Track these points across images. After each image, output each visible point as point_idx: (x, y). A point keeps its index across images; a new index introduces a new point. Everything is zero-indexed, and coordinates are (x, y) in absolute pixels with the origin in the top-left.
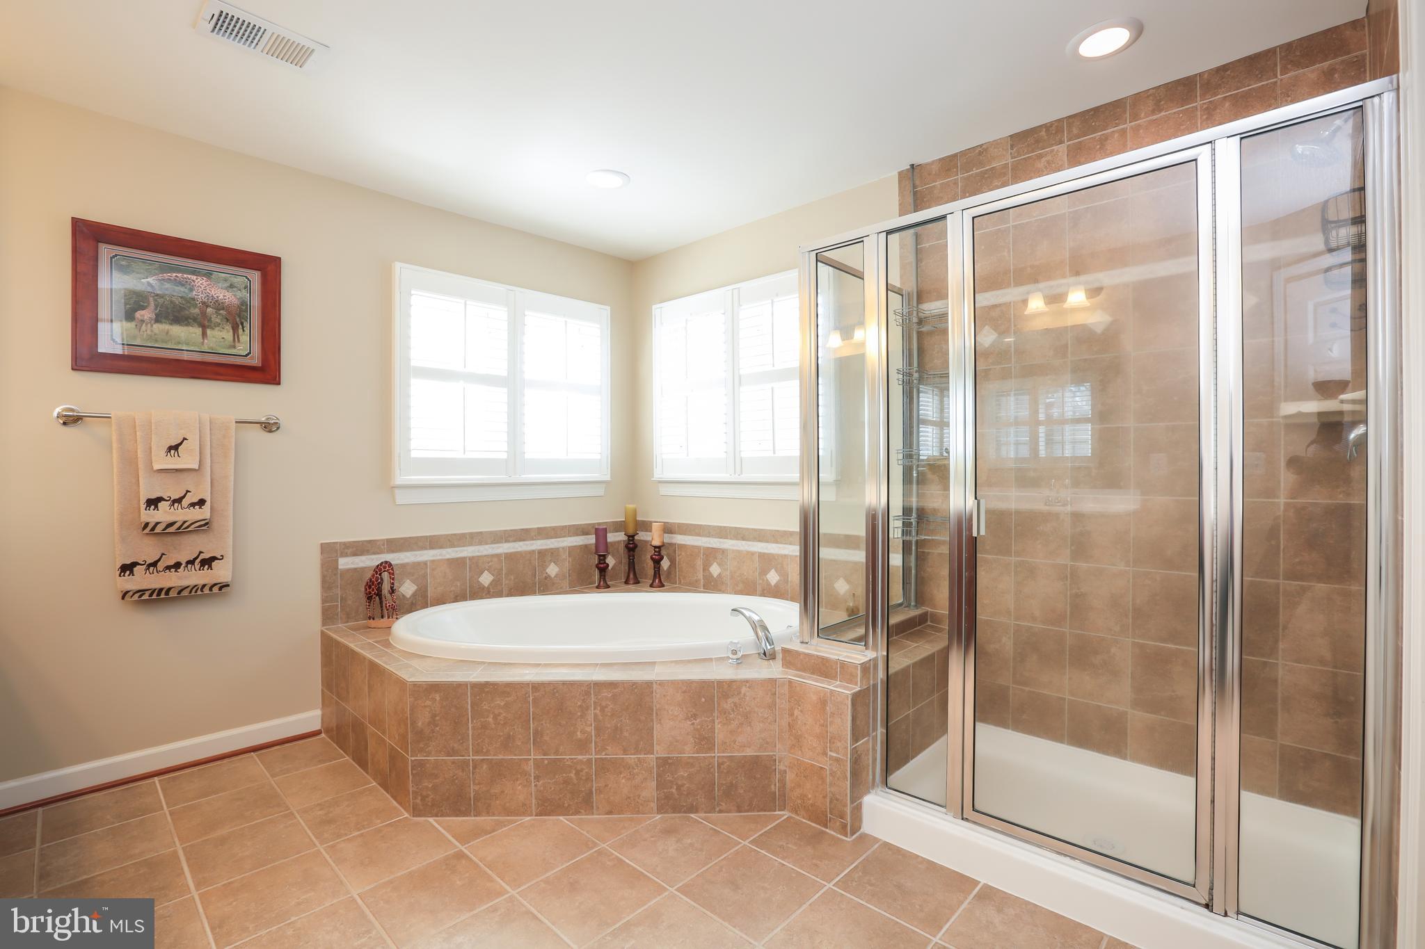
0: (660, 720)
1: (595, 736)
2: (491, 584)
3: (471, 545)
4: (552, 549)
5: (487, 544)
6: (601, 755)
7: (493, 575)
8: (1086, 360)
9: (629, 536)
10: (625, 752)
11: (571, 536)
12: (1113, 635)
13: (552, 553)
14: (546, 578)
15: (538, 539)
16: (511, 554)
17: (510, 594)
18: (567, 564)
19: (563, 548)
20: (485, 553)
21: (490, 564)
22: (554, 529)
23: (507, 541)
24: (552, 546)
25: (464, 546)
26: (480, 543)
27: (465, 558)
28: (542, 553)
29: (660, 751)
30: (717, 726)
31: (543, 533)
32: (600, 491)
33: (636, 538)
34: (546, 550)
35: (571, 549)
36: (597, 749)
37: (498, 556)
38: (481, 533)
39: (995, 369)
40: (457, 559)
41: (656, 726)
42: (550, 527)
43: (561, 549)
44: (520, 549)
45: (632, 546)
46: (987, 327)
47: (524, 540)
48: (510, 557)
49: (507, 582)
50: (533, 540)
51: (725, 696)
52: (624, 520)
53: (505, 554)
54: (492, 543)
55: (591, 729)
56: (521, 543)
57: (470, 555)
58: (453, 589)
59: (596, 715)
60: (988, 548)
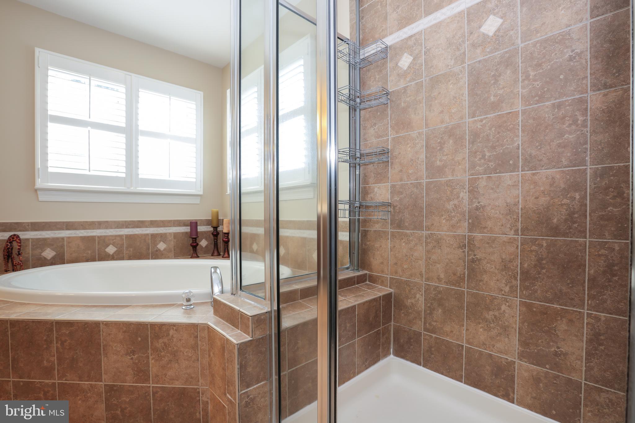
0: (106, 354)
1: (58, 365)
2: (115, 253)
3: (99, 228)
4: (161, 234)
5: (111, 228)
6: (62, 380)
7: (116, 247)
8: (480, 61)
9: (214, 228)
10: (80, 379)
11: (175, 227)
12: (503, 295)
13: (161, 236)
14: (157, 251)
15: (151, 227)
16: (130, 235)
17: (130, 258)
18: (172, 243)
19: (170, 233)
20: (110, 234)
21: (114, 241)
22: (163, 222)
23: (127, 227)
24: (161, 232)
25: (93, 229)
26: (107, 228)
27: (95, 236)
28: (154, 236)
29: (106, 380)
30: (151, 362)
31: (153, 224)
32: (197, 201)
33: (218, 229)
34: (157, 234)
35: (176, 235)
36: (59, 376)
37: (121, 236)
38: (107, 222)
39: (411, 85)
40: (88, 237)
41: (104, 360)
42: (160, 220)
43: (168, 234)
44: (137, 233)
45: (216, 234)
46: (405, 54)
47: (140, 227)
48: (129, 237)
49: (127, 252)
50: (147, 227)
51: (157, 337)
52: (211, 218)
53: (125, 235)
54: (115, 228)
55: (55, 359)
56: (138, 229)
57: (99, 235)
58: (85, 255)
59: (57, 348)
60: (407, 224)
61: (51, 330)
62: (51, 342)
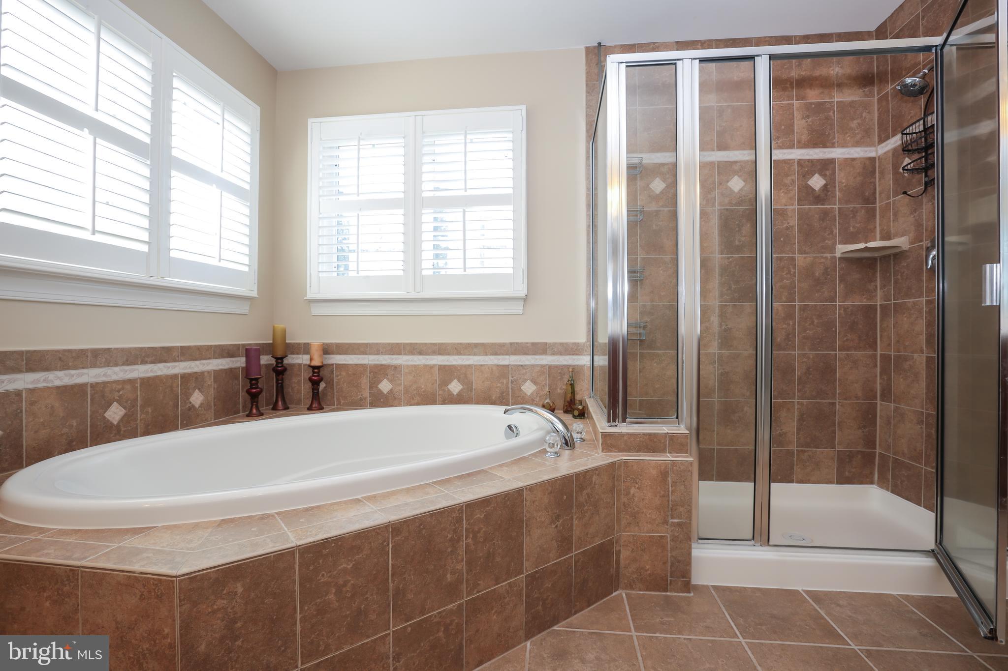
0: (529, 531)
2: (122, 420)
3: (94, 366)
4: (196, 373)
5: (116, 365)
7: (125, 408)
9: (277, 359)
11: (216, 358)
13: (197, 378)
14: (190, 409)
15: (181, 361)
16: (148, 379)
17: (147, 433)
18: (212, 392)
19: (209, 372)
20: (114, 378)
21: (121, 393)
22: (199, 348)
23: (143, 362)
24: (196, 370)
25: (83, 368)
26: (107, 365)
27: (85, 385)
28: (186, 378)
30: (575, 522)
31: (187, 353)
32: (244, 308)
33: (285, 361)
34: (190, 375)
35: (217, 373)
36: (469, 589)
37: (131, 382)
38: (108, 350)
40: (73, 387)
41: (526, 539)
42: (195, 346)
43: (206, 374)
44: (159, 373)
45: (280, 370)
47: (165, 361)
48: (147, 382)
49: (143, 416)
50: (175, 361)
51: (581, 488)
52: (271, 342)
53: (141, 378)
54: (123, 364)
55: (463, 566)
56: (161, 365)
57: (93, 380)
58: (65, 430)
59: (467, 545)
61: (459, 520)
62: (459, 540)
